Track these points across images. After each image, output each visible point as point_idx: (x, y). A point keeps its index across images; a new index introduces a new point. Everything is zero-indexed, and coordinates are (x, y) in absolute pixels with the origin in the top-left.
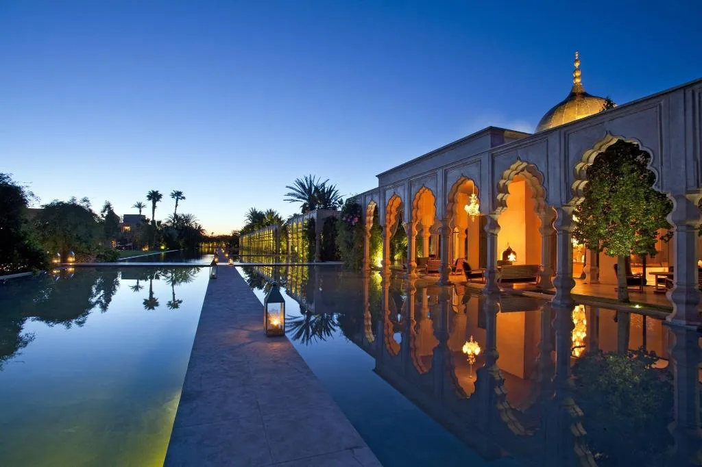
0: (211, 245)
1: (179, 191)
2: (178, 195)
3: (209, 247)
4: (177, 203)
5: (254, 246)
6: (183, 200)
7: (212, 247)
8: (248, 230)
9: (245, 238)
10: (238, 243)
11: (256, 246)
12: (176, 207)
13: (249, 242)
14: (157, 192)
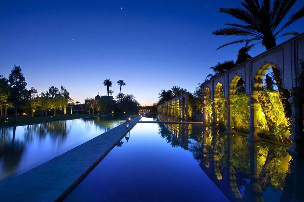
0: (143, 111)
1: (122, 80)
2: (121, 83)
3: (142, 112)
4: (121, 87)
5: (165, 111)
6: (124, 85)
7: (144, 112)
8: (161, 102)
9: (160, 107)
10: (156, 110)
11: (166, 112)
12: (120, 89)
13: (162, 109)
14: (109, 80)
